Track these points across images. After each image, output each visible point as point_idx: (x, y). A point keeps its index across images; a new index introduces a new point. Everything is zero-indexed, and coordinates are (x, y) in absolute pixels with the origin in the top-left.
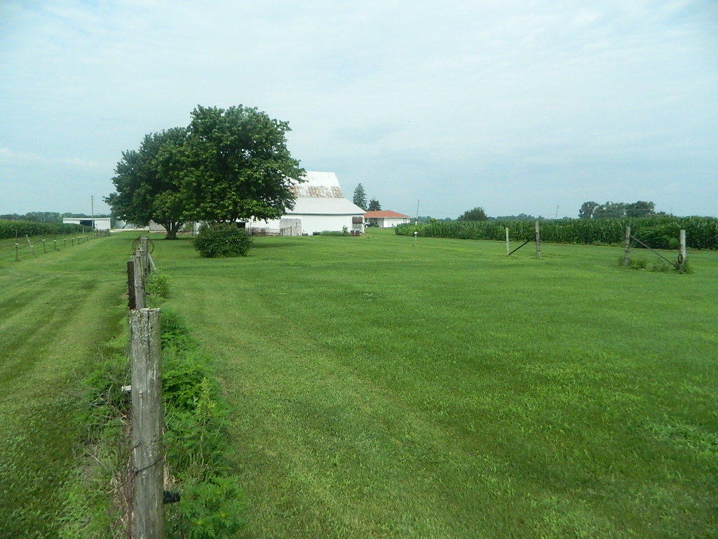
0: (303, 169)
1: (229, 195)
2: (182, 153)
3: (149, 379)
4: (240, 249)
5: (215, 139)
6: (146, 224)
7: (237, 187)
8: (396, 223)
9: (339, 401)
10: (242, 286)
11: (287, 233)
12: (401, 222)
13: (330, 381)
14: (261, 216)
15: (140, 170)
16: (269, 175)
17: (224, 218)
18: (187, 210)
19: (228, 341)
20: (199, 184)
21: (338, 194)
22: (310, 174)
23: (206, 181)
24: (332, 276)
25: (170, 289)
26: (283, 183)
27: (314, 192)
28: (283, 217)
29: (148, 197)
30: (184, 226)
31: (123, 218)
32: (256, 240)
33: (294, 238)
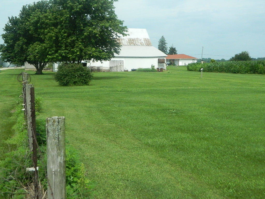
0: (126, 27)
1: (77, 45)
2: (46, 17)
3: (58, 162)
4: (85, 80)
5: (68, 8)
6: (23, 64)
7: (82, 39)
8: (188, 62)
9: (160, 181)
10: (88, 105)
11: (114, 70)
12: (191, 62)
13: (153, 168)
14: (98, 58)
15: (19, 29)
16: (103, 31)
17: (74, 60)
18: (49, 55)
19: (82, 140)
20: (57, 37)
21: (148, 43)
22: (130, 30)
23: (62, 35)
24: (147, 98)
25: (43, 107)
26: (112, 36)
27: (132, 42)
28: (112, 59)
29: (24, 46)
30: (47, 65)
31: (8, 61)
32: (95, 74)
33: (118, 73)
